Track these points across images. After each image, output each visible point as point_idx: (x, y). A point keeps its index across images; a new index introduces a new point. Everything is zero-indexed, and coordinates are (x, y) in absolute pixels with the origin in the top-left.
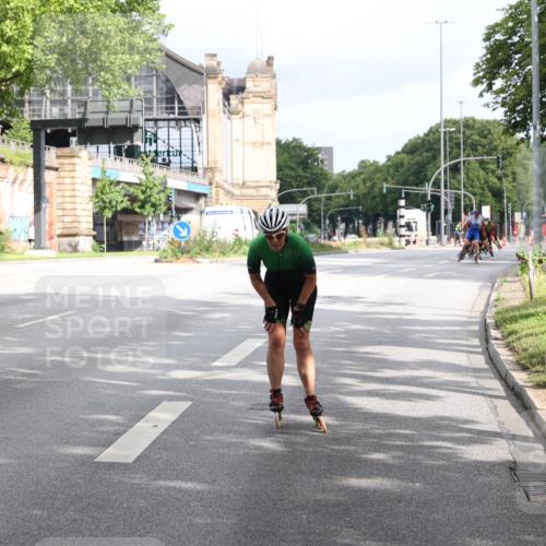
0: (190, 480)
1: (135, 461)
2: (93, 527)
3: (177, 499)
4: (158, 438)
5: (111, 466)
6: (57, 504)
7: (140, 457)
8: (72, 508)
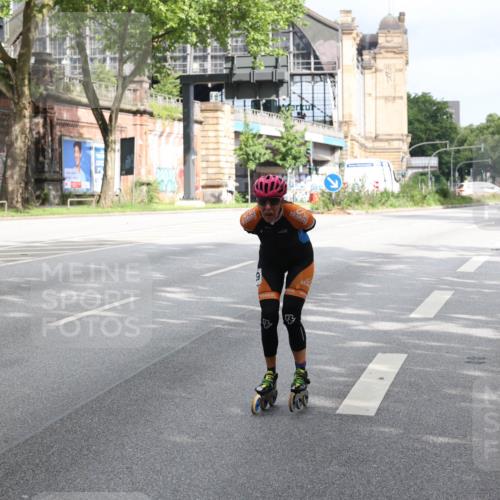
0: (440, 435)
1: (377, 414)
2: (365, 482)
3: (436, 454)
4: (389, 391)
5: (355, 418)
6: (318, 457)
7: (379, 409)
8: (335, 461)
